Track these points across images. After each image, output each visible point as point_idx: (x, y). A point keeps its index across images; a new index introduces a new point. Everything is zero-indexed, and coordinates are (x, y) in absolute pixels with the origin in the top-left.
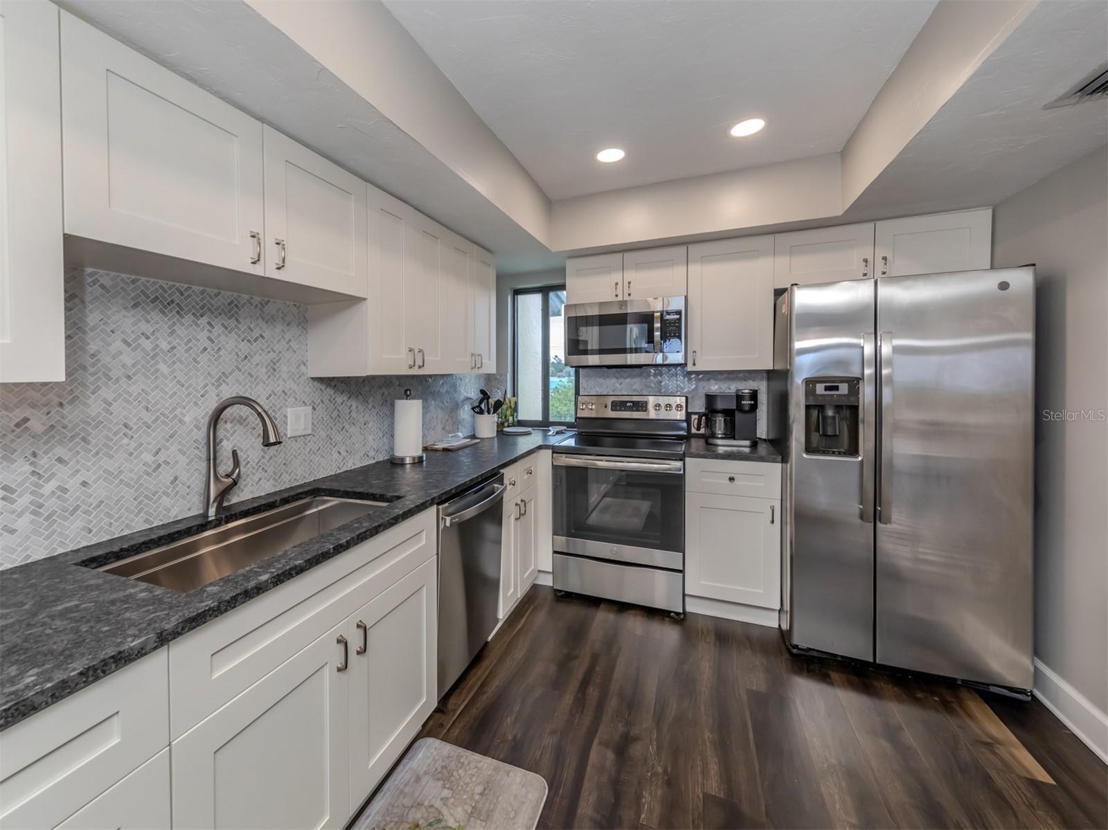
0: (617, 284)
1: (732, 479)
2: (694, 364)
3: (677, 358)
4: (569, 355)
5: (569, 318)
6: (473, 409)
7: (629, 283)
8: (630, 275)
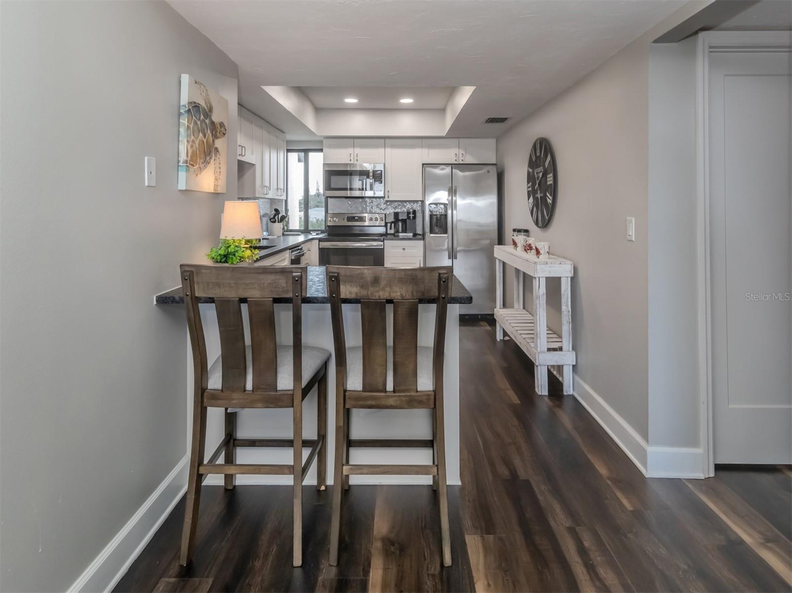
0: (351, 154)
1: (404, 249)
2: (388, 197)
3: (381, 194)
4: (326, 190)
5: (326, 171)
6: (270, 220)
7: (357, 154)
8: (357, 150)
